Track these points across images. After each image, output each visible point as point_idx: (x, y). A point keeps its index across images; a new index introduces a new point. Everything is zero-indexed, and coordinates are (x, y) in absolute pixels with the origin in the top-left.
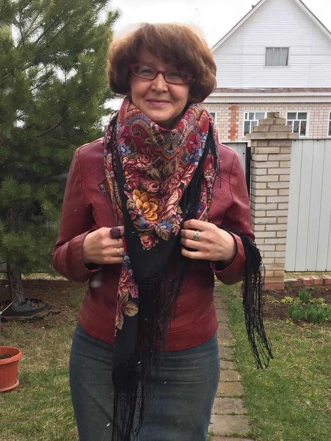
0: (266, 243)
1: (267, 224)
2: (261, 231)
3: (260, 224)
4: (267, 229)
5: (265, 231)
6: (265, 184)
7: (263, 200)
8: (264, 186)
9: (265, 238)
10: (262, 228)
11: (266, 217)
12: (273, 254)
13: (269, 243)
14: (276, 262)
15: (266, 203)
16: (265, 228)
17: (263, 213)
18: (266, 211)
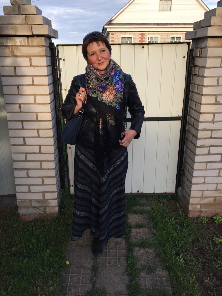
0: (208, 168)
1: (212, 146)
2: (204, 155)
3: (203, 146)
4: (212, 152)
5: (209, 154)
6: (214, 97)
7: (210, 117)
8: (212, 100)
9: (207, 162)
10: (205, 151)
11: (211, 138)
12: (216, 180)
13: (213, 168)
14: (218, 188)
15: (213, 121)
16: (209, 150)
17: (208, 134)
18: (212, 131)
